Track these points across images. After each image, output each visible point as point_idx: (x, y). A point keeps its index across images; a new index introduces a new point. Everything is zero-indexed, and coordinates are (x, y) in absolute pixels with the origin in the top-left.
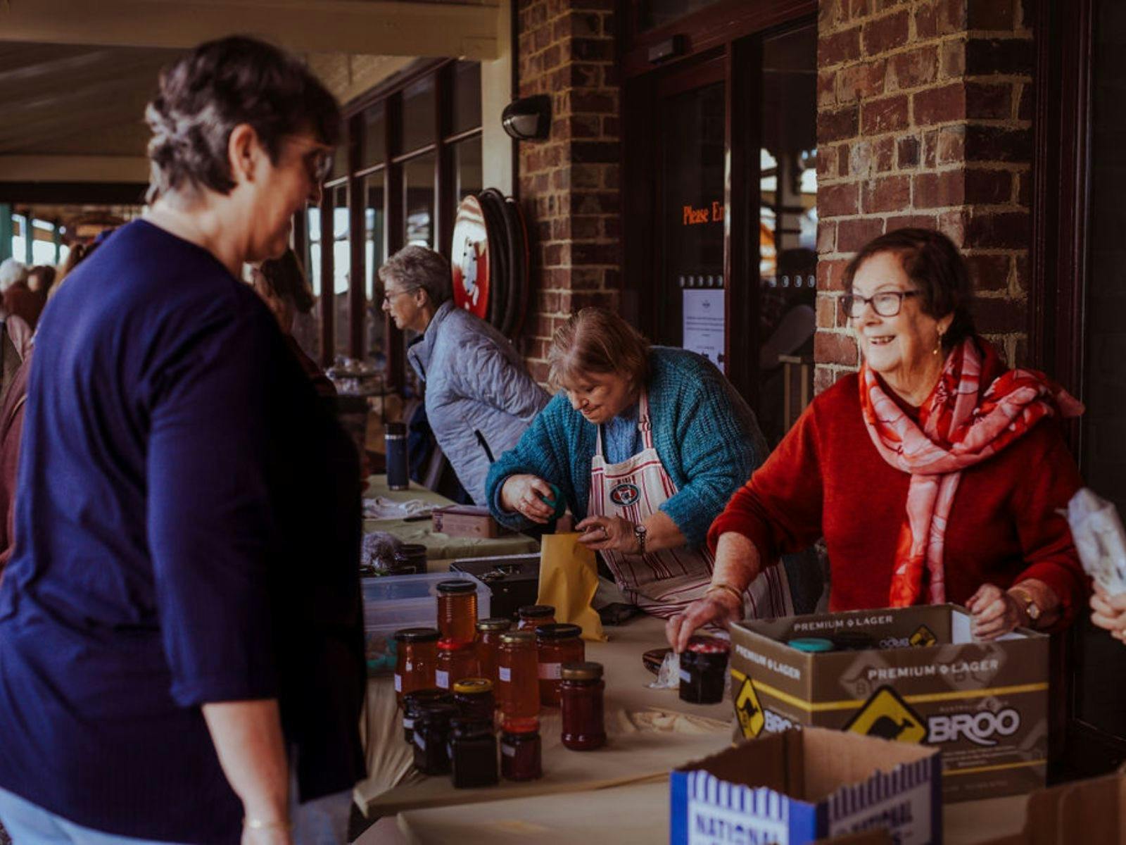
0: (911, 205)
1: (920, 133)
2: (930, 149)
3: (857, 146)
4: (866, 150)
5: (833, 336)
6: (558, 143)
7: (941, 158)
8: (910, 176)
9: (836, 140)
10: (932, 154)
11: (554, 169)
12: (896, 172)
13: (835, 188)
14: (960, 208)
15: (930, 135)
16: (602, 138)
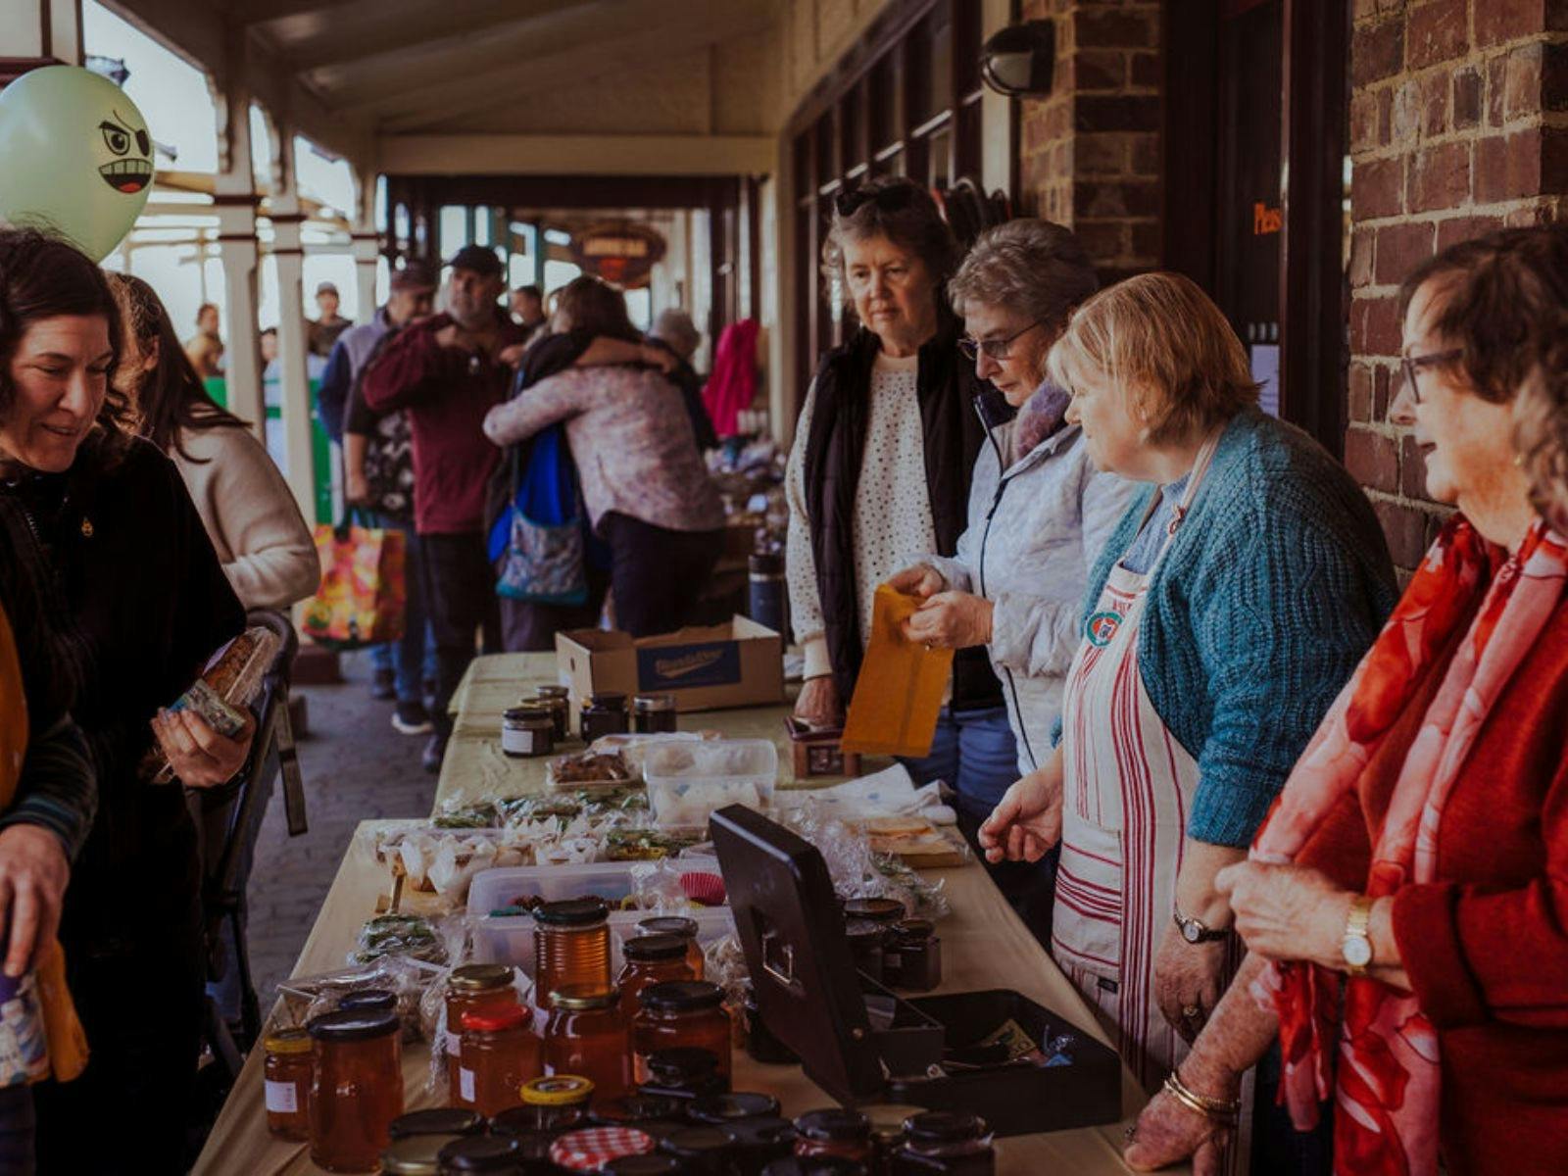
0: (1470, 198)
1: (1483, 62)
2: (1496, 91)
3: (1401, 90)
4: (1414, 97)
5: (1368, 436)
6: (1061, 98)
7: (1509, 108)
8: (1469, 144)
9: (1376, 81)
10: (1499, 99)
11: (1058, 142)
12: (1451, 135)
13: (1375, 167)
14: (1534, 202)
15: (1496, 63)
16: (1131, 90)
